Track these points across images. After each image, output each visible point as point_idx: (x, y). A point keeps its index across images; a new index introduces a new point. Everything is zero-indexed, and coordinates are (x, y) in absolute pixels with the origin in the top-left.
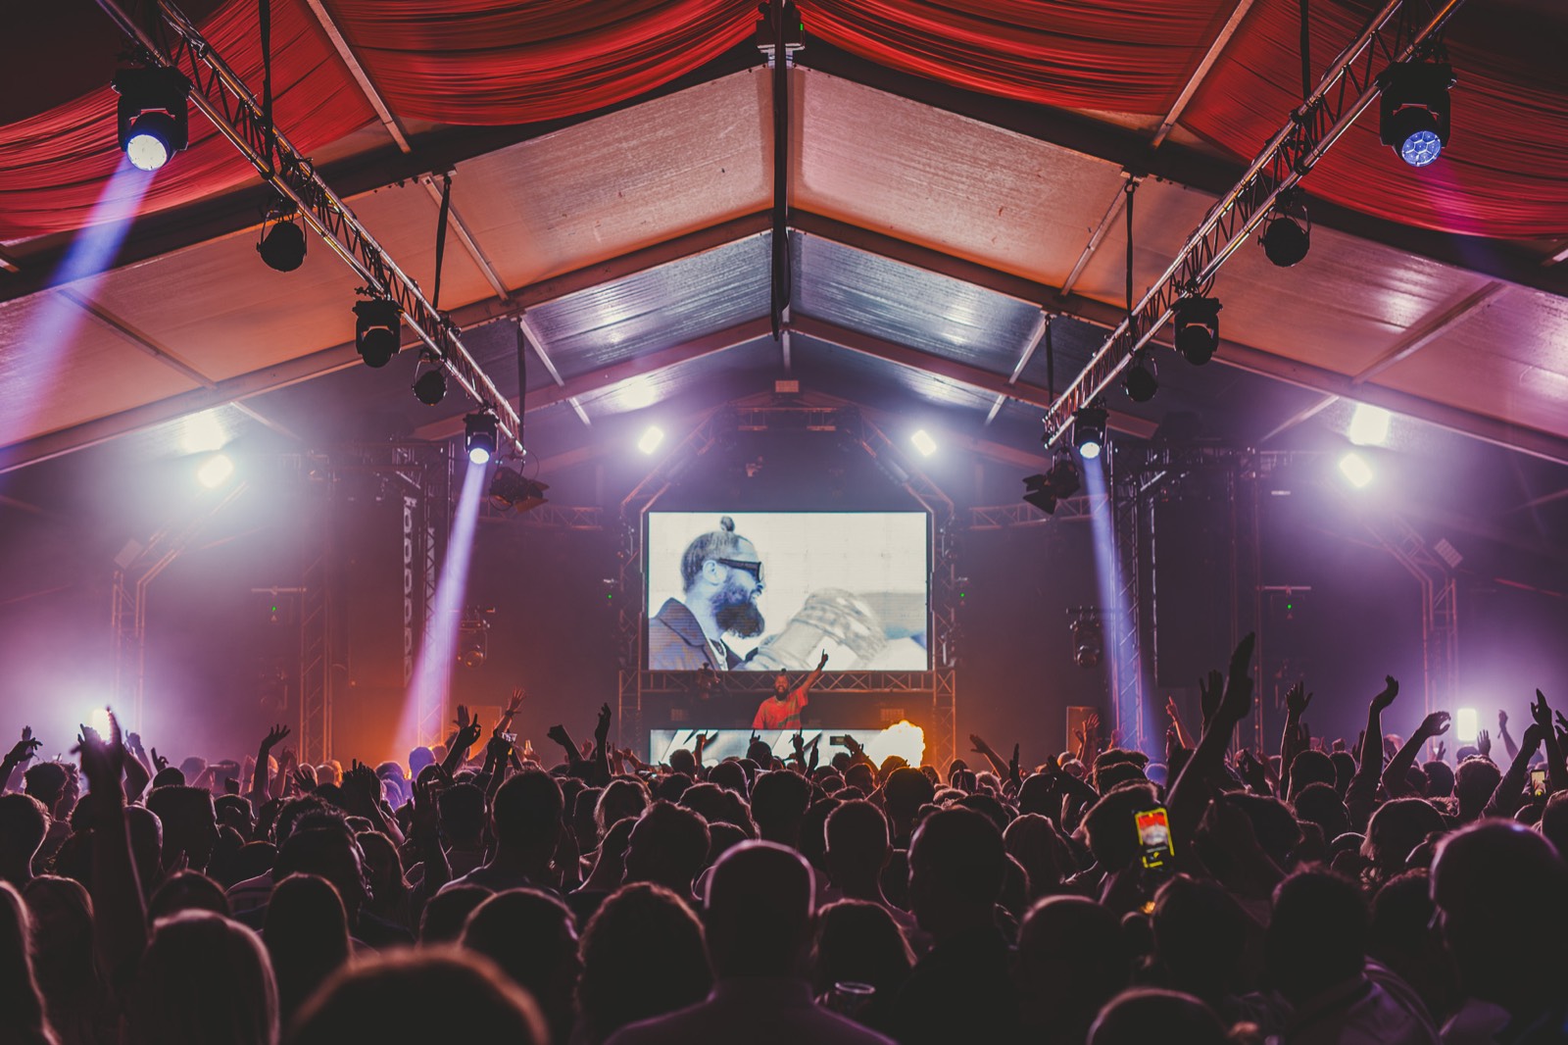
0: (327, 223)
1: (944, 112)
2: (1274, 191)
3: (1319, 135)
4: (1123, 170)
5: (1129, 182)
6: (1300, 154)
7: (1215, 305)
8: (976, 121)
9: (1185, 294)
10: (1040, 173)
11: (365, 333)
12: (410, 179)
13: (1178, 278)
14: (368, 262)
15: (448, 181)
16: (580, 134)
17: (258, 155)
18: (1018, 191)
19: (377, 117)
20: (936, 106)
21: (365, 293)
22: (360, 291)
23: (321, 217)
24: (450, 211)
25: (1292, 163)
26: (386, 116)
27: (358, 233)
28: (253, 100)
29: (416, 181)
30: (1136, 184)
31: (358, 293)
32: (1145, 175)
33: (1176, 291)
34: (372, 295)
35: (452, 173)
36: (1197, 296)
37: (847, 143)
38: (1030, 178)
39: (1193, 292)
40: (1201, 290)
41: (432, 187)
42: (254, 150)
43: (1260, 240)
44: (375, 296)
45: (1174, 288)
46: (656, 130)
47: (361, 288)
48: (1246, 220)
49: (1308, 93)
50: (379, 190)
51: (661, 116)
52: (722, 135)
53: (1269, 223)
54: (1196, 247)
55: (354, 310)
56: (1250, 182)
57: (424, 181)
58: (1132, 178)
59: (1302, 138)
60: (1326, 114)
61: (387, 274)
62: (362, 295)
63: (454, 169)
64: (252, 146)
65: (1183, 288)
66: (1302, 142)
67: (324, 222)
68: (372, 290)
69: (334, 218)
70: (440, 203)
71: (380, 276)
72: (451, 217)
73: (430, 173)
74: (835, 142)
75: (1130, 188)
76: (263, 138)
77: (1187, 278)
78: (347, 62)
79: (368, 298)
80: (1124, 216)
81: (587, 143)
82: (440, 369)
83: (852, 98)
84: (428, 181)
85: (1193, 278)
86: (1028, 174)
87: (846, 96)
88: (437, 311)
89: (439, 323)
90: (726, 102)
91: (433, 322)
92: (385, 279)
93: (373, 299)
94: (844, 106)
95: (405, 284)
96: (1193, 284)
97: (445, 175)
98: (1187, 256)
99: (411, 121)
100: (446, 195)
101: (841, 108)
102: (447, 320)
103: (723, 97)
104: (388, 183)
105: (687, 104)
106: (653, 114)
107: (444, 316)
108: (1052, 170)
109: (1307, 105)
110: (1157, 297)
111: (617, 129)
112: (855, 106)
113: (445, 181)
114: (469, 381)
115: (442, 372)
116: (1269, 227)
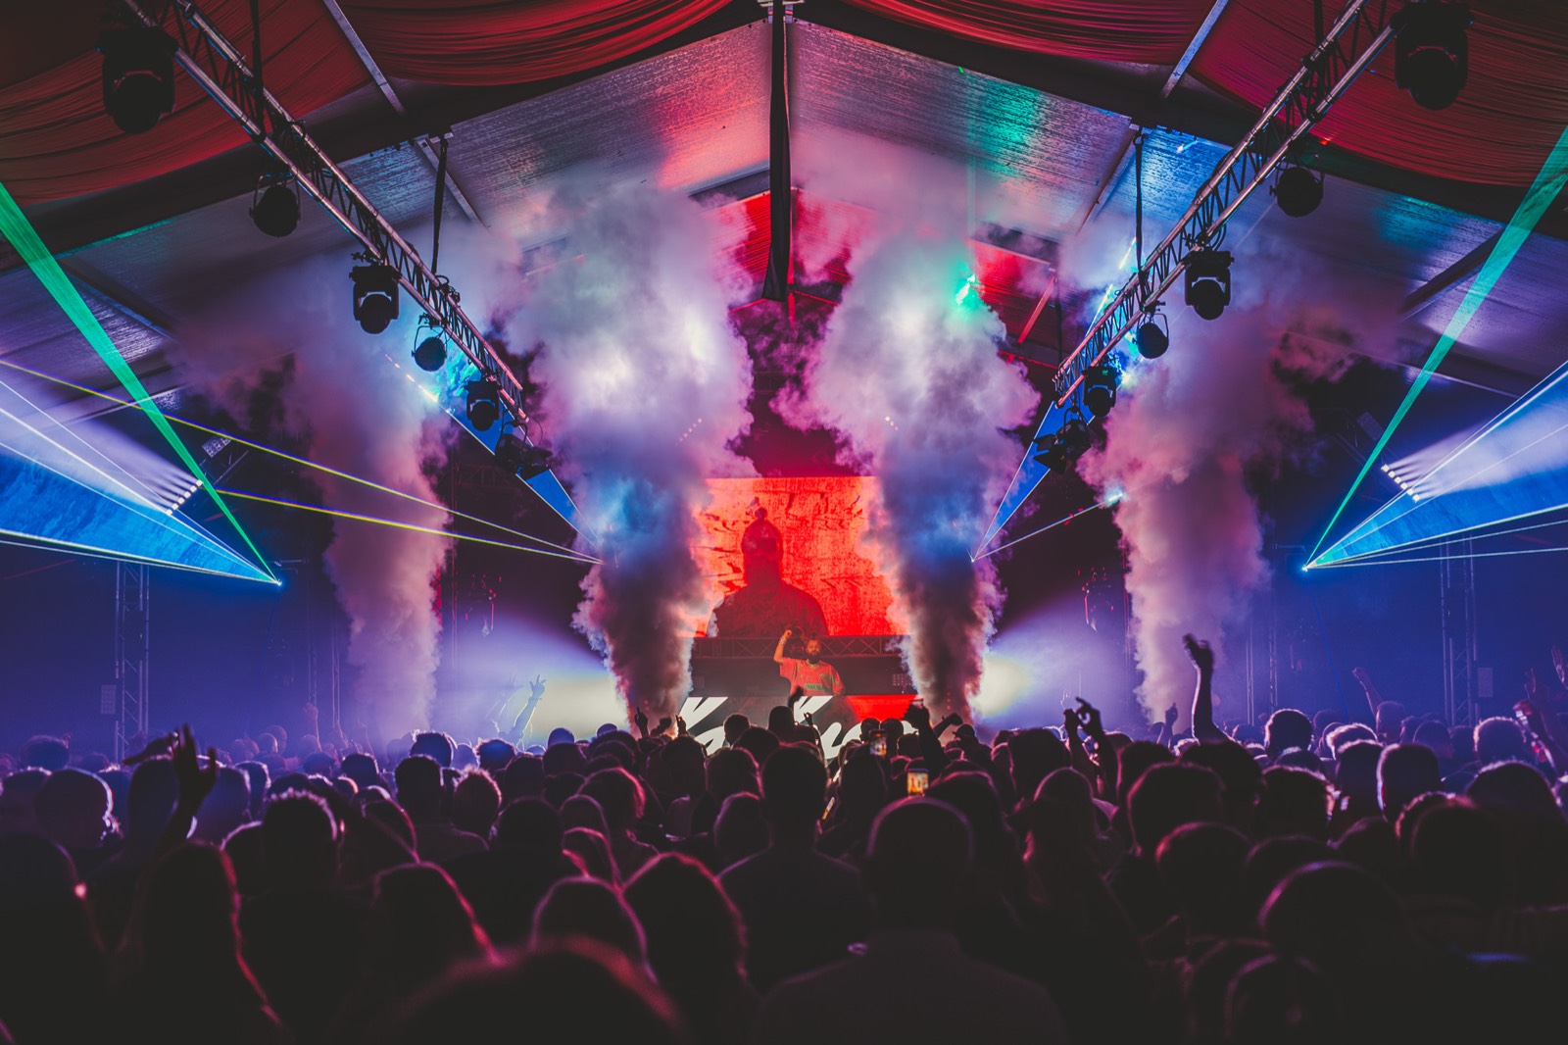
0: (322, 188)
1: (948, 65)
2: (1286, 140)
3: (1332, 82)
4: (1132, 122)
5: (1138, 134)
6: (1312, 101)
7: (1227, 258)
8: (981, 74)
9: (1197, 248)
10: (1047, 127)
11: (363, 299)
12: (406, 143)
13: (1189, 232)
14: (364, 226)
15: (444, 143)
16: (578, 94)
17: (249, 117)
18: (1024, 145)
19: (371, 79)
20: (940, 60)
21: (362, 258)
22: (356, 256)
23: (315, 181)
24: (447, 175)
25: (1304, 110)
26: (381, 79)
27: (351, 196)
28: (242, 62)
29: (413, 144)
30: (1145, 137)
31: (354, 259)
32: (1153, 127)
33: (1187, 244)
34: (368, 261)
35: (448, 136)
36: (1208, 250)
38: (1036, 131)
39: (1204, 246)
40: (1212, 243)
41: (428, 151)
42: (244, 112)
43: (1272, 190)
44: (372, 261)
45: (1184, 242)
46: (655, 88)
47: (358, 254)
48: (1258, 170)
49: (1321, 38)
50: (375, 154)
51: (661, 73)
52: (722, 91)
53: (1281, 173)
54: (1206, 199)
55: (351, 275)
56: (1261, 129)
57: (420, 143)
58: (1141, 130)
59: (1314, 85)
61: (384, 239)
62: (359, 260)
63: (450, 131)
64: (243, 109)
65: (1193, 242)
66: (1314, 89)
67: (318, 187)
68: (369, 254)
70: (436, 166)
71: (376, 242)
72: (449, 181)
73: (427, 136)
74: (838, 98)
75: (1138, 141)
76: (253, 100)
77: (1198, 231)
78: (339, 21)
79: (365, 264)
80: (1133, 170)
81: (585, 102)
82: (440, 335)
83: (855, 53)
84: (425, 145)
85: (1204, 231)
86: (1035, 127)
87: (848, 51)
88: (436, 277)
89: (438, 289)
90: (726, 58)
91: (433, 288)
92: (381, 244)
93: (369, 264)
94: (846, 61)
95: (402, 249)
96: (1203, 238)
97: (442, 137)
98: (1197, 210)
99: (405, 83)
100: (443, 158)
101: (844, 63)
102: (446, 285)
103: (722, 53)
104: (384, 147)
105: (686, 61)
106: (651, 71)
107: (443, 281)
108: (1059, 124)
109: (1320, 50)
110: (1166, 252)
111: (615, 88)
112: (858, 61)
113: (441, 142)
114: (470, 347)
115: (442, 338)
116: (1282, 176)
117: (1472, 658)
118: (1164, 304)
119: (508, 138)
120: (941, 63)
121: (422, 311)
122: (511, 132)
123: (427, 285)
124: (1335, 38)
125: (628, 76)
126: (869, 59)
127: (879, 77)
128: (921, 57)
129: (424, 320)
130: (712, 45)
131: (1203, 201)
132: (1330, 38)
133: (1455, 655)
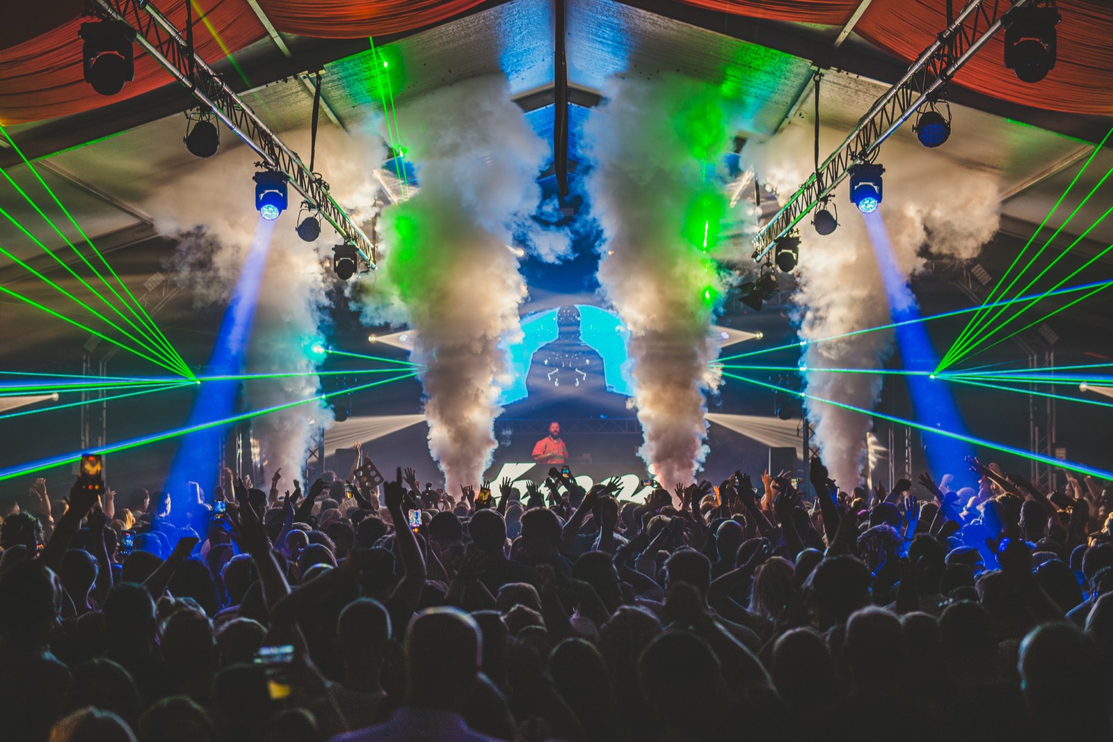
0: (234, 120)
1: (681, 23)
2: (925, 91)
3: (959, 55)
4: (813, 64)
5: (817, 73)
6: (944, 66)
7: (880, 169)
8: (704, 29)
9: (858, 162)
10: (752, 65)
11: (262, 195)
12: (292, 77)
13: (853, 149)
14: (263, 143)
15: (319, 77)
17: (184, 76)
19: (267, 33)
21: (261, 165)
22: (258, 164)
23: (229, 116)
24: (321, 97)
25: (938, 72)
26: (274, 33)
27: (255, 123)
28: (180, 36)
29: (296, 78)
30: (822, 75)
31: (256, 166)
32: (828, 68)
33: (852, 159)
34: (266, 168)
35: (322, 72)
36: (867, 163)
37: (610, 42)
38: (744, 68)
39: (864, 160)
40: (870, 158)
41: (307, 82)
42: (181, 73)
43: (914, 128)
44: (268, 168)
45: (849, 157)
46: (470, 36)
47: (259, 162)
48: (903, 110)
49: (951, 22)
50: (270, 85)
51: (474, 26)
52: (518, 37)
53: (921, 115)
54: (866, 126)
55: (254, 178)
57: (301, 77)
58: (818, 70)
59: (946, 52)
60: (964, 39)
61: (277, 151)
62: (259, 167)
63: (323, 68)
64: (179, 70)
65: (856, 157)
66: (945, 56)
67: (232, 119)
68: (266, 163)
69: (239, 114)
70: (314, 93)
71: (272, 153)
72: (322, 102)
73: (307, 72)
75: (817, 77)
76: (186, 62)
77: (860, 149)
79: (264, 170)
80: (813, 95)
81: (421, 45)
82: (316, 215)
83: (613, 12)
84: (305, 77)
85: (864, 150)
86: (743, 65)
87: (609, 10)
88: (313, 174)
89: (315, 182)
90: (521, 15)
91: (311, 182)
92: (275, 156)
93: (267, 170)
94: (607, 17)
95: (290, 157)
96: (863, 154)
97: (317, 73)
98: (859, 133)
99: (292, 36)
100: (318, 87)
101: (605, 18)
102: (320, 180)
103: (518, 11)
104: (276, 80)
105: (492, 17)
106: (467, 25)
107: (318, 177)
108: (761, 63)
109: (950, 30)
110: (837, 160)
111: (441, 36)
112: (616, 17)
113: (317, 77)
114: (336, 221)
115: (317, 218)
116: (921, 118)
117: (1051, 441)
118: (834, 196)
119: (364, 72)
120: (675, 21)
121: (303, 199)
122: (367, 68)
123: (307, 180)
124: (961, 23)
125: (451, 28)
126: (624, 16)
127: (630, 28)
128: (661, 17)
129: (304, 205)
130: (511, 6)
131: (864, 128)
132: (957, 23)
133: (1040, 439)
